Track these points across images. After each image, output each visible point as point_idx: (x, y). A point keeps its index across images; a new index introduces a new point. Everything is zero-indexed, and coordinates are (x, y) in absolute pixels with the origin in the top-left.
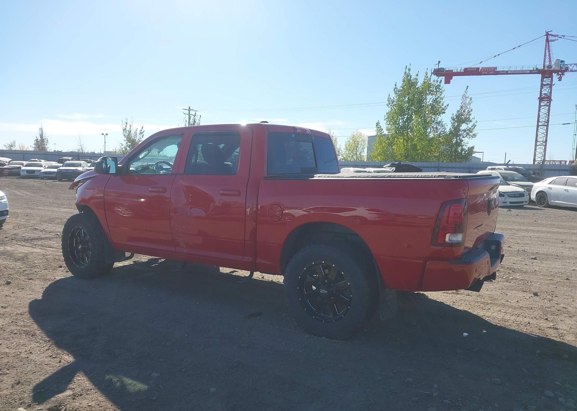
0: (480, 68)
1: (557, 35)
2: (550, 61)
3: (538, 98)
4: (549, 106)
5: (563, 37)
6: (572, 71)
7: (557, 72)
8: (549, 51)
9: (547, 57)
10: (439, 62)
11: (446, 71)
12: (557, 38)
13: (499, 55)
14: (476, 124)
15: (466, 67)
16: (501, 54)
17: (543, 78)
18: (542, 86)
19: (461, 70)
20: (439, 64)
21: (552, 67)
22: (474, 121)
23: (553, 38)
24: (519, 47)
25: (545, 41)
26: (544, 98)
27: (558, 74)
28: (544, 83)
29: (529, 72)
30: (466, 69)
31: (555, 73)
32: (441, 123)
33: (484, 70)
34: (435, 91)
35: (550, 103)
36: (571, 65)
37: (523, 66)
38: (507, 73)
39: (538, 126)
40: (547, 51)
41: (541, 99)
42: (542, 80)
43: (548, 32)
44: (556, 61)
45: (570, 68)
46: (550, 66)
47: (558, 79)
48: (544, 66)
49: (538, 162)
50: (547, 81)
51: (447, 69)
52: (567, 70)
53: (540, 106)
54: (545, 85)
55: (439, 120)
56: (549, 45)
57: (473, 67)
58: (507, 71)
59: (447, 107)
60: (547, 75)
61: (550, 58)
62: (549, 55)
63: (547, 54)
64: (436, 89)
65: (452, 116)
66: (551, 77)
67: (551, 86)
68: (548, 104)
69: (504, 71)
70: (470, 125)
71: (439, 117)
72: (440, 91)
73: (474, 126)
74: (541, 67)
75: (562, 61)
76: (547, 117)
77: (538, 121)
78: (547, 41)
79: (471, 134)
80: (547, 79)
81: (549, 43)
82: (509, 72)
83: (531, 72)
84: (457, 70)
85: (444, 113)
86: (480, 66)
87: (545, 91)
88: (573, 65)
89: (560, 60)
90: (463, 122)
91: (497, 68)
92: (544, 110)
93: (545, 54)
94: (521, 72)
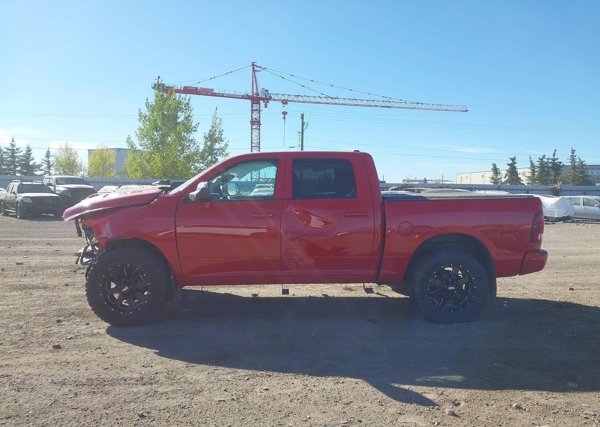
0: (199, 88)
1: (261, 67)
2: (257, 89)
3: (250, 122)
4: (259, 129)
5: (265, 69)
6: (274, 100)
7: (263, 99)
8: (256, 80)
9: (255, 85)
10: (159, 77)
11: (167, 87)
12: (260, 69)
13: (214, 77)
14: (228, 144)
15: (186, 85)
16: (216, 77)
17: (252, 103)
18: (253, 111)
19: (181, 87)
20: (158, 80)
21: (259, 94)
22: (225, 141)
23: (258, 69)
24: (231, 72)
25: (252, 71)
26: (255, 122)
27: (264, 102)
28: (254, 108)
29: (240, 97)
30: (186, 88)
31: (262, 100)
32: (193, 141)
33: (202, 90)
34: (184, 108)
35: (259, 126)
36: (273, 95)
37: (235, 91)
38: (222, 95)
39: (252, 147)
40: (254, 79)
41: (253, 123)
42: (252, 106)
43: (253, 63)
44: (262, 90)
45: (273, 97)
46: (257, 94)
47: (264, 106)
48: (253, 92)
49: (255, 179)
50: (256, 107)
51: (168, 85)
52: (270, 98)
53: (252, 129)
54: (254, 110)
55: (191, 138)
56: (255, 75)
57: (191, 86)
58: (223, 94)
59: (198, 125)
60: (256, 102)
61: (257, 86)
62: (256, 83)
63: (254, 82)
64: (185, 107)
65: (204, 135)
66: (259, 103)
67: (259, 111)
68: (258, 127)
69: (220, 94)
70: (222, 145)
71: (191, 135)
72: (189, 109)
73: (226, 145)
74: (250, 94)
75: (267, 91)
76: (258, 139)
77: (252, 143)
78: (254, 71)
79: (224, 153)
80: (256, 105)
81: (255, 73)
82: (225, 95)
83: (243, 97)
84: (177, 87)
85: (196, 131)
86: (199, 86)
87: (255, 116)
88: (274, 95)
89: (264, 89)
90: (216, 141)
91: (214, 89)
92: (255, 133)
93: (253, 82)
94: (234, 96)
